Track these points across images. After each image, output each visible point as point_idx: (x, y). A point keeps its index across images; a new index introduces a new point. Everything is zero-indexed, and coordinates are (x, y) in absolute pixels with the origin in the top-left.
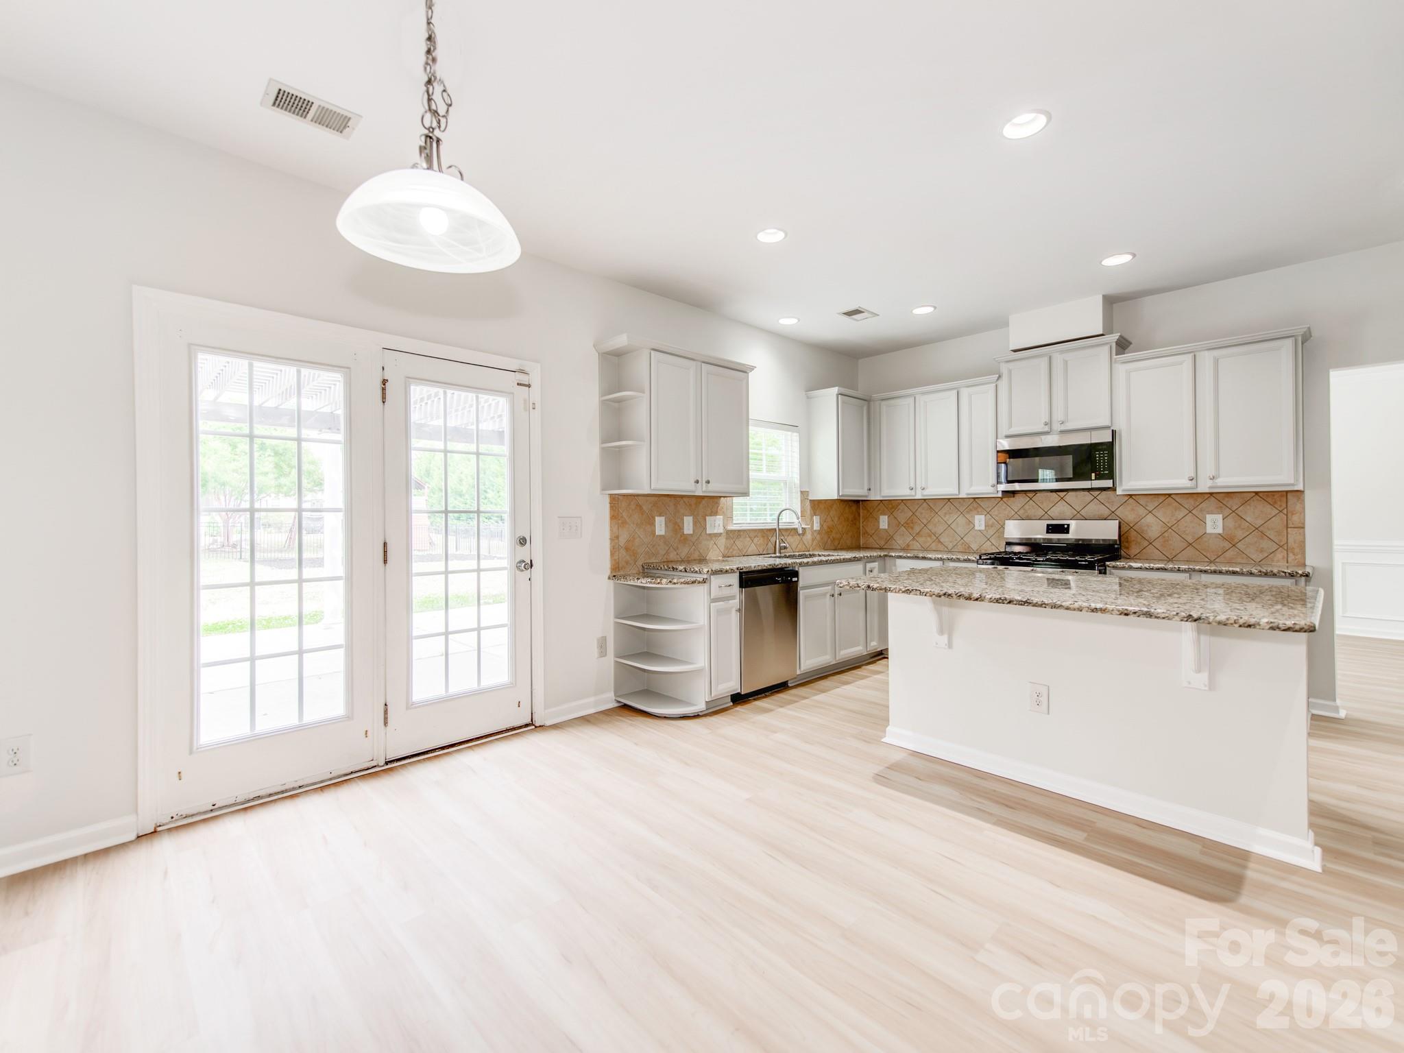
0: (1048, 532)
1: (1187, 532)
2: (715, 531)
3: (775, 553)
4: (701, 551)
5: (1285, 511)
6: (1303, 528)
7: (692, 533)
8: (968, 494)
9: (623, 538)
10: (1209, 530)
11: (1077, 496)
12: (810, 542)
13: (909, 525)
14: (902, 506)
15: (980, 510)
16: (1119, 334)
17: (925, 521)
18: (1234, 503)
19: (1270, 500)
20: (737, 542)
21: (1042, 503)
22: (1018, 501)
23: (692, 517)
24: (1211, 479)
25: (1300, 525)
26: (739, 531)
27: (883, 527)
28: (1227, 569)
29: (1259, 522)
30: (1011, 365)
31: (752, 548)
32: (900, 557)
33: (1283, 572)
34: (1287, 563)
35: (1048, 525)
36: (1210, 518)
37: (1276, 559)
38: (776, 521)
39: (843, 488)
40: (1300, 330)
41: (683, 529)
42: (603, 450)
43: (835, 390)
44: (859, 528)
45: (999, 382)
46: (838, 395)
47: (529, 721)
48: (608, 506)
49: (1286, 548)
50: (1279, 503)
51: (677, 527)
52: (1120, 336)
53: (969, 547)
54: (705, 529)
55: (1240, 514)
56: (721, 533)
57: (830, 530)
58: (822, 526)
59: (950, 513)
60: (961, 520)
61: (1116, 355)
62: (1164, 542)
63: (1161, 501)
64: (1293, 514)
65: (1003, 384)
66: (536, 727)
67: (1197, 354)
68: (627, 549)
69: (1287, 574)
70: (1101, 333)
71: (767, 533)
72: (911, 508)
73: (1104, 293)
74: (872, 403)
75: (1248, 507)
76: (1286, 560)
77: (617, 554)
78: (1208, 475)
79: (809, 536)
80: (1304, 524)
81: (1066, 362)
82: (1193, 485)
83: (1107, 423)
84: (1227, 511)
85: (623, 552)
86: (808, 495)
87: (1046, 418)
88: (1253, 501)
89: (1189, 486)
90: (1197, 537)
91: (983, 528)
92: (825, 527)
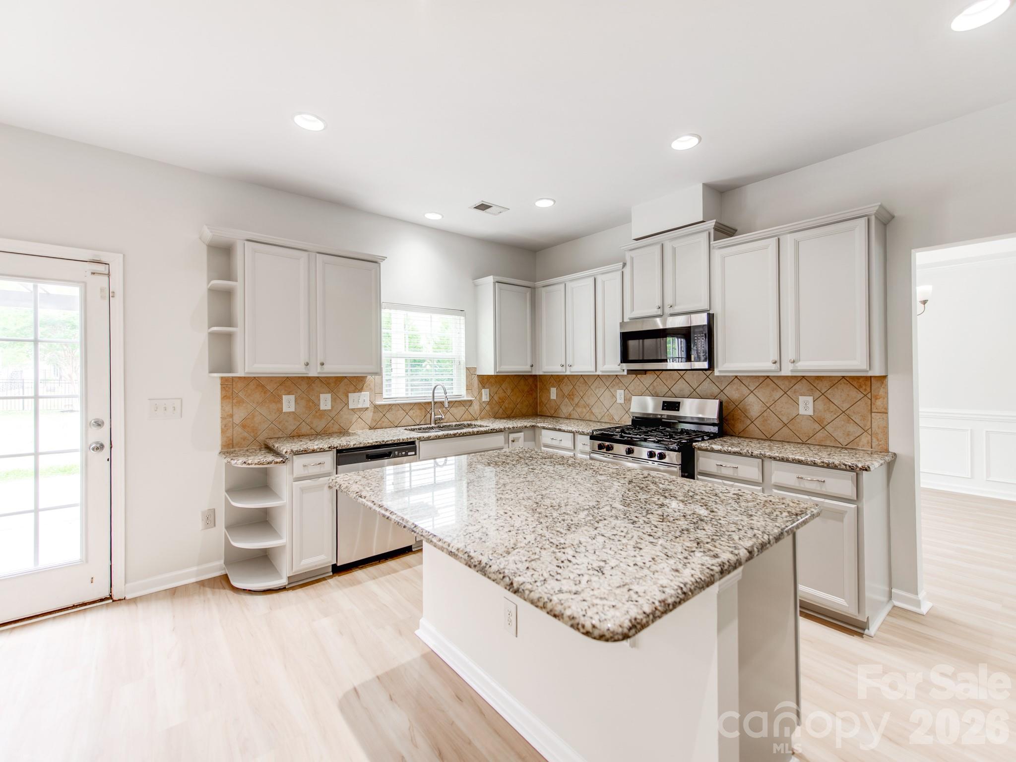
0: (663, 409)
1: (782, 412)
2: (360, 406)
3: (430, 424)
4: (342, 425)
5: (869, 396)
6: (887, 413)
7: (330, 408)
8: (603, 372)
9: (240, 415)
10: (802, 411)
11: (693, 375)
12: (478, 412)
13: (571, 396)
14: (566, 380)
15: (621, 385)
16: (715, 220)
17: (582, 395)
18: (823, 386)
19: (855, 383)
20: (388, 415)
21: (667, 380)
22: (648, 379)
23: (330, 394)
24: (792, 363)
25: (883, 410)
26: (390, 405)
27: (553, 398)
28: (793, 457)
29: (845, 406)
30: (633, 253)
31: (408, 420)
32: (544, 428)
33: (844, 464)
34: (872, 448)
35: (664, 402)
36: (802, 399)
37: (861, 444)
38: (431, 395)
39: (501, 365)
40: (872, 209)
41: (319, 405)
42: (212, 335)
43: (490, 279)
44: (536, 398)
45: (624, 270)
46: (494, 283)
47: (107, 595)
48: (219, 387)
49: (870, 433)
50: (864, 387)
51: (311, 404)
52: (716, 222)
53: (613, 418)
54: (347, 404)
55: (829, 397)
56: (368, 408)
57: (502, 401)
58: (491, 397)
59: (599, 388)
60: (607, 393)
61: (714, 241)
62: (763, 421)
63: (761, 381)
64: (876, 399)
65: (627, 270)
66: (113, 601)
67: (781, 238)
68: (244, 426)
69: (848, 467)
70: (702, 220)
71: (425, 407)
72: (572, 382)
73: (705, 182)
74: (537, 289)
75: (836, 390)
76: (870, 445)
77: (230, 431)
78: (790, 359)
79: (476, 407)
80: (887, 409)
81: (674, 249)
82: (777, 368)
83: (707, 307)
84: (818, 394)
85: (238, 429)
86: (475, 371)
87: (659, 303)
88: (841, 384)
89: (773, 369)
90: (791, 418)
91: (622, 401)
92: (496, 398)
